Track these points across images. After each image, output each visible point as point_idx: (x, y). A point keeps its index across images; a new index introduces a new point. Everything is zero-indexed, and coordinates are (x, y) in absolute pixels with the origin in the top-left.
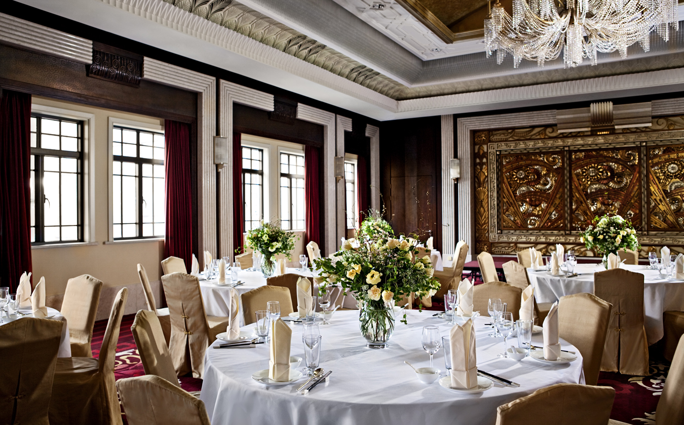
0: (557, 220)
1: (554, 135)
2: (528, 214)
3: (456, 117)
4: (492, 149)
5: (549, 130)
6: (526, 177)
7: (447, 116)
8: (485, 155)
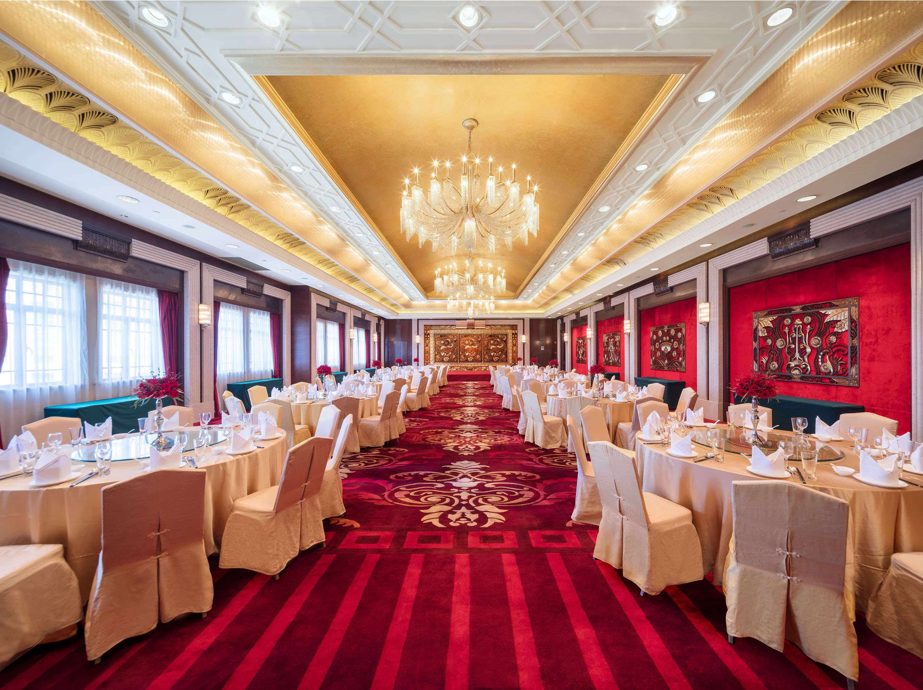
0: (454, 358)
1: (454, 328)
2: (444, 356)
3: (418, 320)
4: (432, 332)
5: (453, 327)
6: (444, 343)
7: (415, 320)
8: (429, 334)
